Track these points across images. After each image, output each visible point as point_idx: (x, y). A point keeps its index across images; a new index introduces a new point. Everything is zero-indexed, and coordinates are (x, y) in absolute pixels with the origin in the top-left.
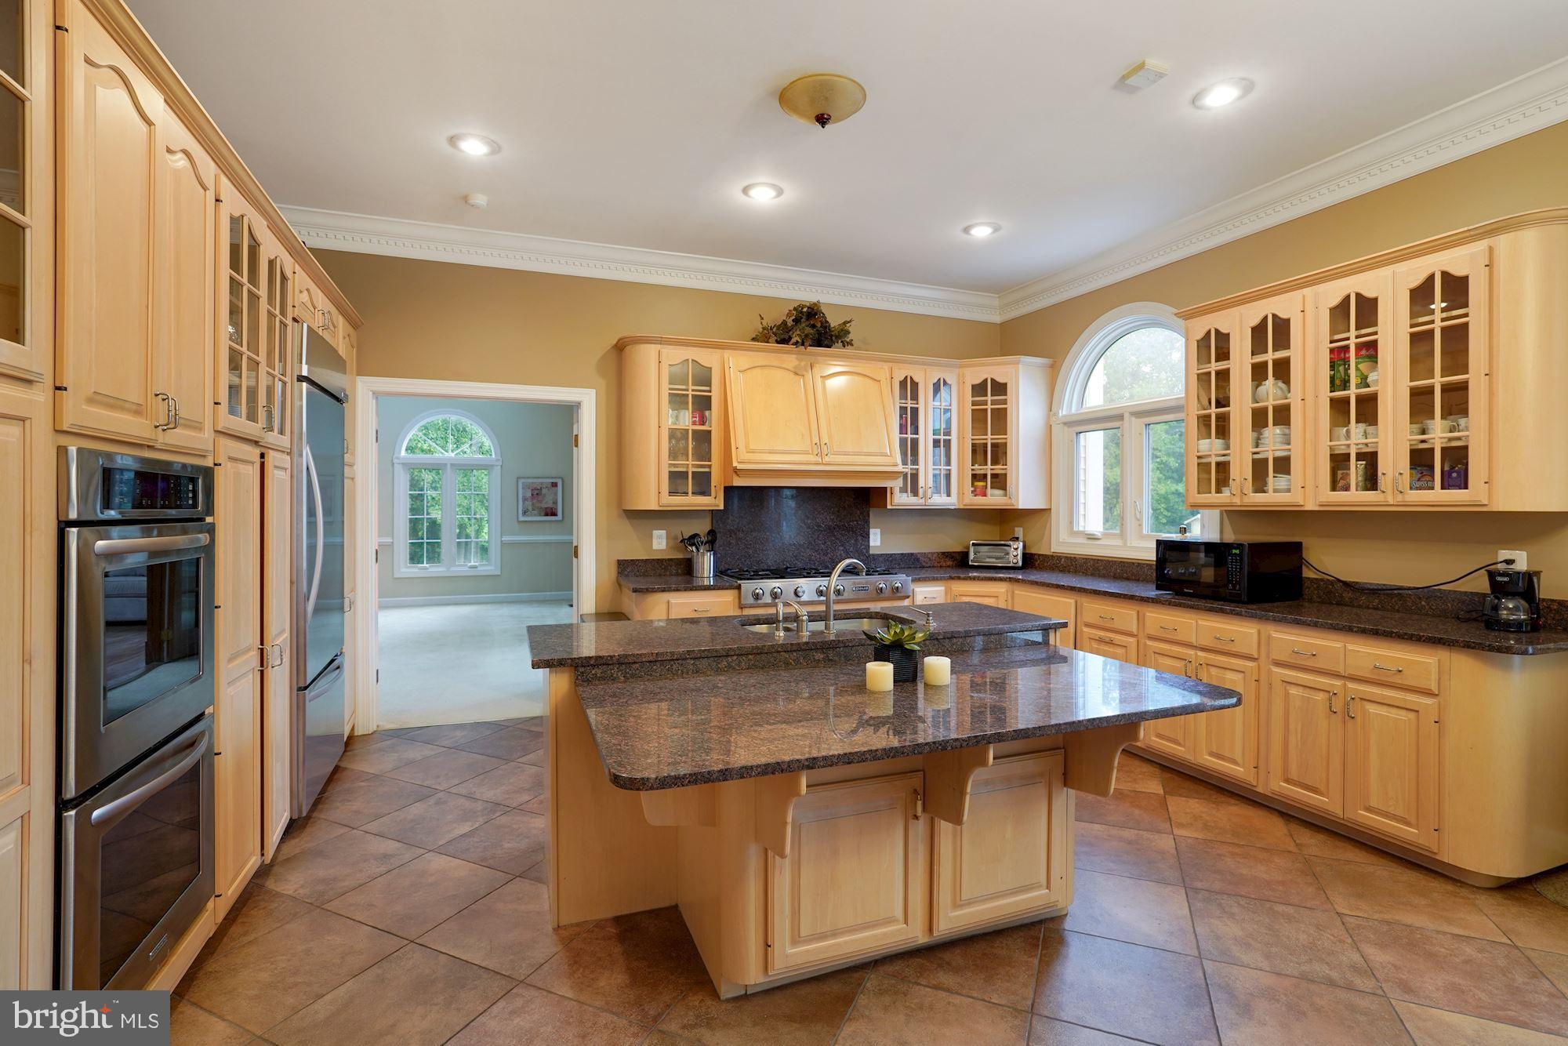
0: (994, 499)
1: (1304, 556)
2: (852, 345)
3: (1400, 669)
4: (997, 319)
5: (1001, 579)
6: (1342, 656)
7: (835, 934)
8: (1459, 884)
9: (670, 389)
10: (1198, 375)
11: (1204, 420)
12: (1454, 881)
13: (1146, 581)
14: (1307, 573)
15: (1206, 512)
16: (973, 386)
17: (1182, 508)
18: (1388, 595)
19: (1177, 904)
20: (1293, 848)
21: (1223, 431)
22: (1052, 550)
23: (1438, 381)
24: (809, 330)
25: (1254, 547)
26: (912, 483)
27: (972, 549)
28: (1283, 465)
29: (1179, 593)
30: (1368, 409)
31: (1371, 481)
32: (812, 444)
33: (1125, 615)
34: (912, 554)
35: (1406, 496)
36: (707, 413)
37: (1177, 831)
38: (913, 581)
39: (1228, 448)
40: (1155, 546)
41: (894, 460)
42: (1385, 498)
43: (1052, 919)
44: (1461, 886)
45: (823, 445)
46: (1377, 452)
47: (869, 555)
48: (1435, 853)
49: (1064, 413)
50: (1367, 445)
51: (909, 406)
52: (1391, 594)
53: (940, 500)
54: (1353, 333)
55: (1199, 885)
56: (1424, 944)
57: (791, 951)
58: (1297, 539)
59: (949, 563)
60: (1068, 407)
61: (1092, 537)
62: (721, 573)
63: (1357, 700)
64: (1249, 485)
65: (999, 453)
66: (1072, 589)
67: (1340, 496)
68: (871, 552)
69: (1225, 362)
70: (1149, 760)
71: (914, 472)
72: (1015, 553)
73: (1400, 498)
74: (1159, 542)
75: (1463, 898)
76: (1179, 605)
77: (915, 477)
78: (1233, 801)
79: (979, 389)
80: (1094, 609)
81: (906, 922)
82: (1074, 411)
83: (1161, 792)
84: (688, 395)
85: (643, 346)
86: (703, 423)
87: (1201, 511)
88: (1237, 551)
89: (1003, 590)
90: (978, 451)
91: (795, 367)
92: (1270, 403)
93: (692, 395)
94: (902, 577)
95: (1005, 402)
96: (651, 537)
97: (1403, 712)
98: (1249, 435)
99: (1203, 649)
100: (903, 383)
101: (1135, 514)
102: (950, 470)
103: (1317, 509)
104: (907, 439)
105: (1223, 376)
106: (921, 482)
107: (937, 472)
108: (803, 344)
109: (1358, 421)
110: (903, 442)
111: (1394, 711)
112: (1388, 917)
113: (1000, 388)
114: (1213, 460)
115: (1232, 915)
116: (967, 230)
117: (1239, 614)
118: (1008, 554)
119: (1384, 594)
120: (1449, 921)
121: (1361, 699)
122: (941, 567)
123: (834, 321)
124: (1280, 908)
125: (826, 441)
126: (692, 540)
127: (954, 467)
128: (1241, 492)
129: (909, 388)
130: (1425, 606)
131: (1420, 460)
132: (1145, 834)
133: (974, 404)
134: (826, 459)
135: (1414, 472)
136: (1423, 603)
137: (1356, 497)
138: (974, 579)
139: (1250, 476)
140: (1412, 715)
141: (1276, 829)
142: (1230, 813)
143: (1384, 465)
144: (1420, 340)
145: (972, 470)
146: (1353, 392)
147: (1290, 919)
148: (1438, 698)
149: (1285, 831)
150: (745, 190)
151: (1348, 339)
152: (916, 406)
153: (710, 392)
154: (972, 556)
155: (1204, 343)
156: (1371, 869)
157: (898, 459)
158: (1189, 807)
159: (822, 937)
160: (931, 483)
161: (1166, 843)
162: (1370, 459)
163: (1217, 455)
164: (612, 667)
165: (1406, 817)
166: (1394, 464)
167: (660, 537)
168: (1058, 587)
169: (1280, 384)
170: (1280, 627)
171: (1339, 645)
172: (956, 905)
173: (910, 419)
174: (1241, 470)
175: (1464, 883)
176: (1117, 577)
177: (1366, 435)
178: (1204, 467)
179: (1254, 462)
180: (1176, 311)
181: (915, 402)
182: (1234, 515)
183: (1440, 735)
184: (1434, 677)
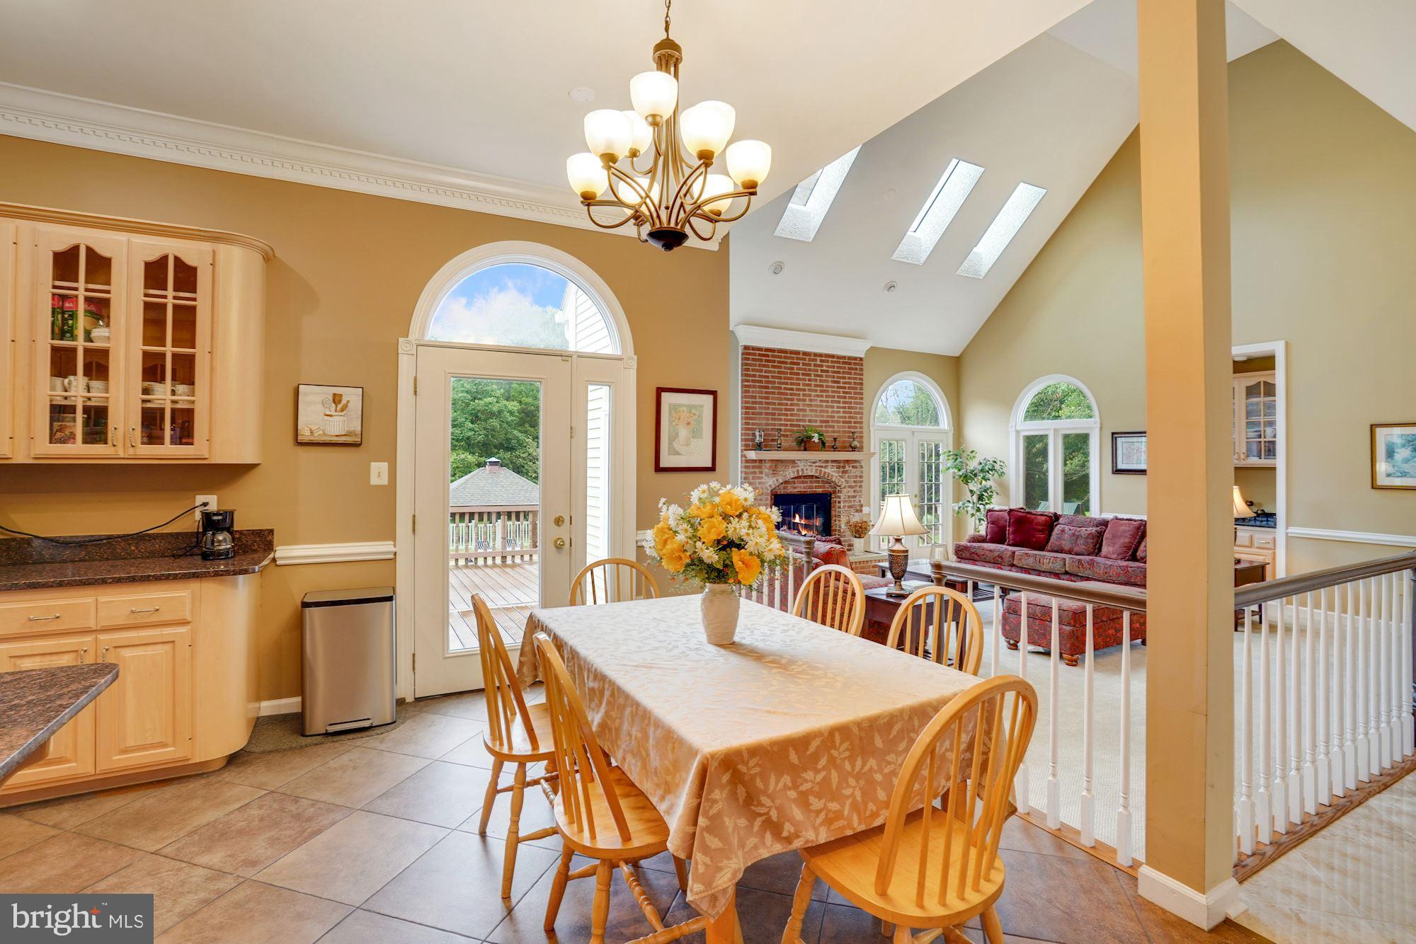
3: (157, 608)
6: (93, 611)
8: (205, 776)
12: (201, 775)
18: (95, 545)
23: (169, 349)
35: (137, 450)
42: (116, 451)
44: (208, 776)
48: (191, 759)
52: (99, 544)
54: (81, 285)
56: (229, 828)
63: (112, 650)
73: (131, 452)
75: (216, 783)
97: (160, 646)
103: (30, 461)
109: (85, 374)
111: (152, 648)
112: (189, 828)
119: (92, 545)
120: (225, 803)
121: (115, 647)
130: (134, 551)
136: (133, 548)
140: (168, 647)
144: (153, 310)
148: (191, 624)
151: (75, 289)
156: (138, 805)
165: (164, 740)
175: (207, 773)
183: (193, 656)
184: (188, 607)
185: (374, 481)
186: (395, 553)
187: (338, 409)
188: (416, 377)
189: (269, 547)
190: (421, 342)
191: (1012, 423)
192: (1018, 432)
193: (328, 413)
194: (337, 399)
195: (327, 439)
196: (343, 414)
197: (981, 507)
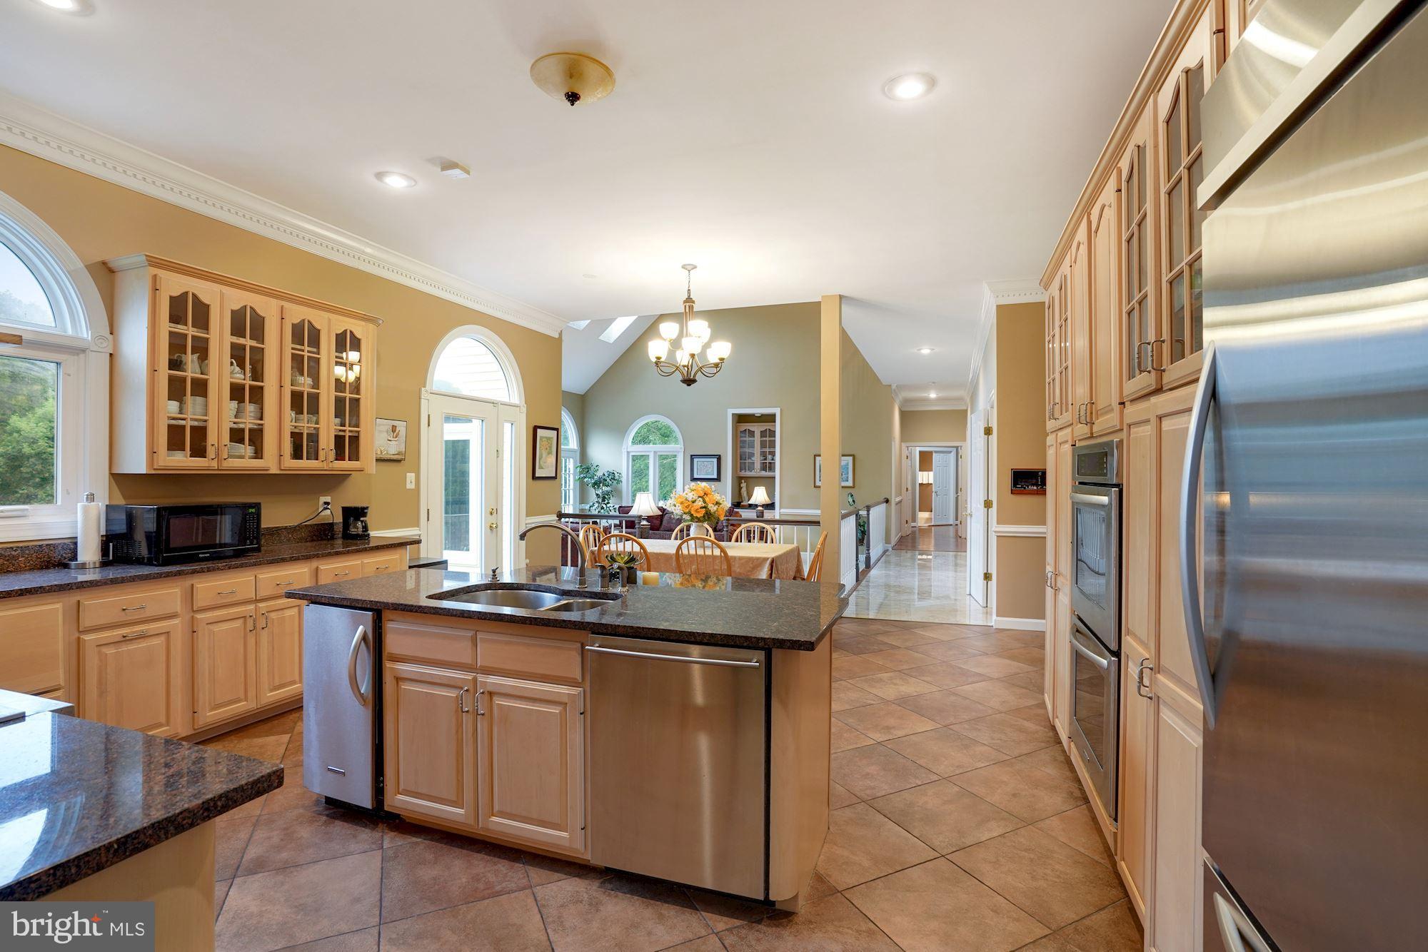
88: (253, 510)
137: (305, 464)
187: (394, 436)
191: (624, 446)
192: (628, 453)
193: (390, 439)
194: (394, 428)
195: (388, 457)
196: (397, 439)
197: (604, 506)
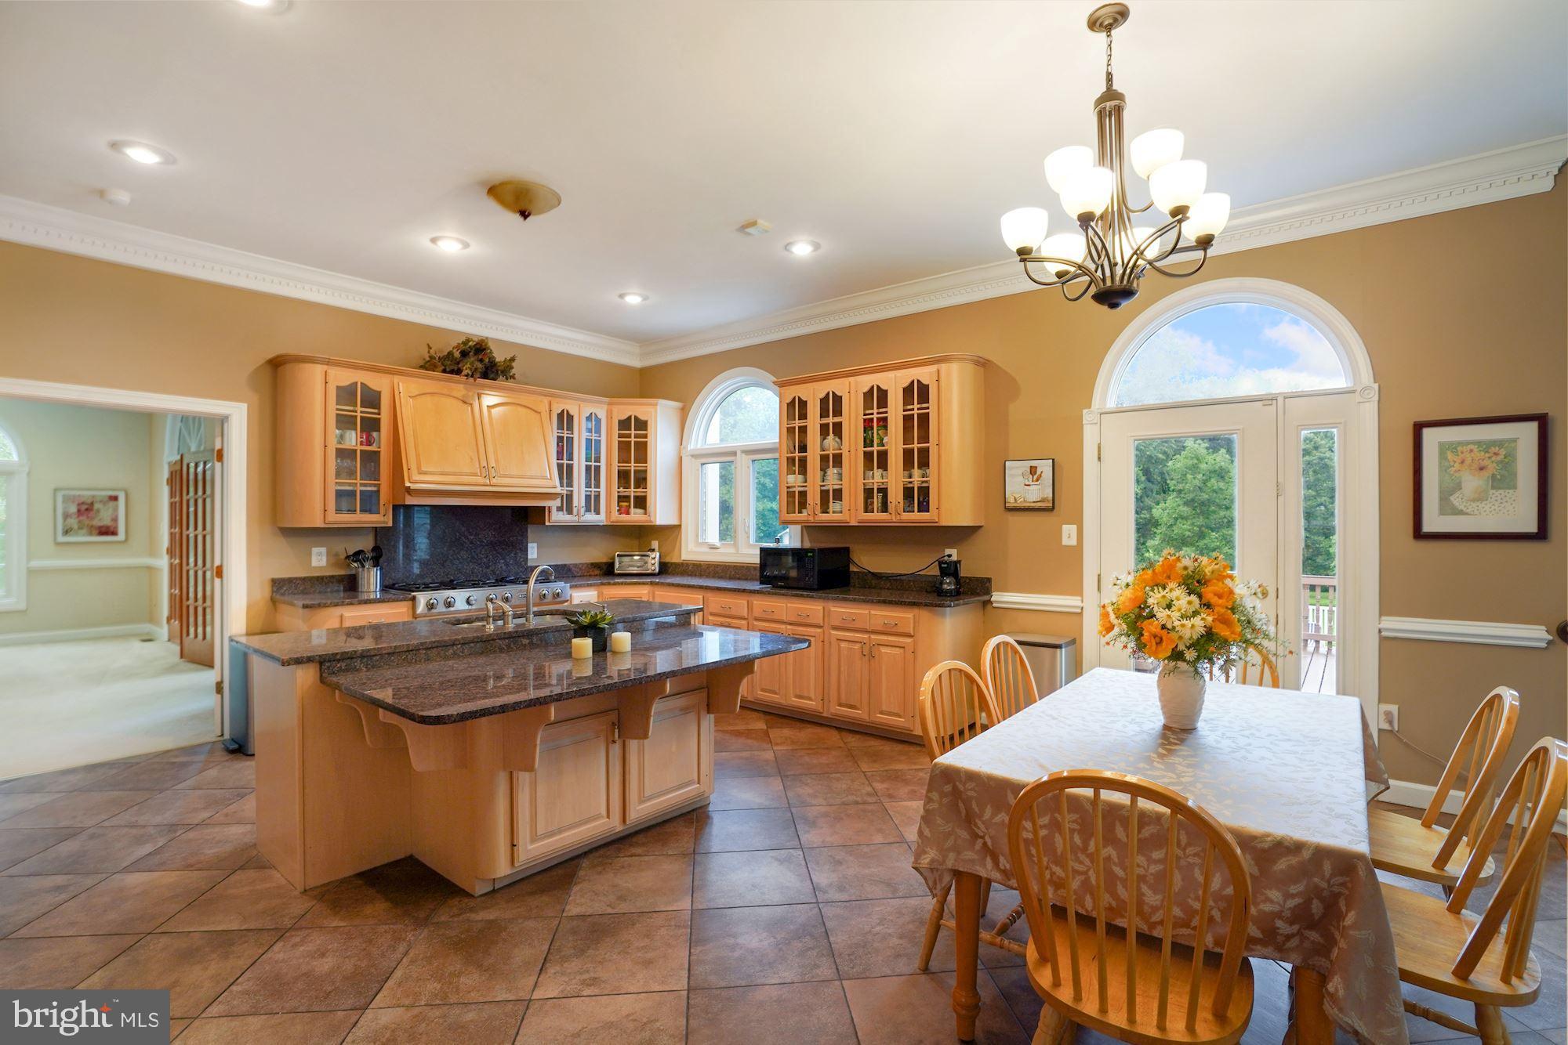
0: (636, 516)
1: (851, 557)
2: (514, 378)
4: (637, 363)
5: (644, 584)
7: (560, 831)
9: (337, 410)
10: (788, 428)
11: (791, 461)
13: (752, 579)
14: (853, 568)
15: (792, 527)
16: (620, 422)
17: (776, 523)
19: (776, 784)
20: (842, 745)
21: (803, 470)
22: (683, 558)
23: (916, 445)
24: (479, 365)
25: (821, 550)
26: (568, 504)
27: (617, 559)
28: (838, 494)
29: (775, 587)
30: (883, 461)
31: (885, 508)
32: (480, 468)
33: (740, 604)
34: (565, 565)
35: (901, 516)
36: (375, 434)
37: (775, 748)
38: (571, 587)
39: (806, 482)
40: (759, 553)
41: (551, 482)
42: (891, 517)
43: (701, 808)
45: (490, 468)
46: (887, 488)
47: (528, 567)
48: (912, 731)
49: (692, 447)
50: (883, 483)
51: (565, 435)
53: (591, 518)
54: (875, 411)
55: (789, 773)
57: (530, 847)
58: (847, 546)
59: (597, 572)
60: (695, 443)
61: (713, 547)
62: (386, 587)
63: (876, 645)
64: (818, 509)
65: (642, 480)
66: (701, 587)
67: (869, 516)
68: (529, 565)
69: (804, 421)
70: (756, 710)
71: (569, 493)
72: (653, 562)
74: (762, 550)
76: (776, 594)
77: (570, 497)
78: (809, 726)
79: (624, 424)
80: (717, 601)
81: (608, 817)
82: (699, 446)
83: (765, 727)
84: (356, 416)
85: (308, 366)
86: (369, 443)
87: (789, 526)
89: (646, 592)
90: (623, 476)
91: (464, 396)
92: (831, 452)
93: (361, 416)
94: (561, 584)
95: (645, 436)
96: (310, 554)
97: (897, 649)
98: (819, 473)
99: (791, 624)
100: (560, 416)
101: (745, 529)
102: (599, 492)
103: (857, 524)
104: (563, 464)
105: (803, 430)
106: (575, 503)
107: (588, 493)
108: (472, 376)
109: (878, 468)
110: (560, 467)
111: (894, 649)
112: (886, 768)
113: (642, 425)
114: (797, 490)
115: (807, 784)
116: (621, 296)
117: (812, 597)
118: (646, 563)
119: (893, 579)
120: (915, 764)
121: (878, 644)
122: (590, 575)
123: (499, 356)
124: (834, 775)
125: (494, 465)
126: (358, 556)
127: (603, 490)
128: (813, 513)
129: (565, 420)
131: (908, 493)
132: (756, 753)
133: (620, 436)
134: (494, 481)
135: (906, 501)
136: (910, 583)
137: (877, 516)
138: (619, 584)
139: (819, 502)
140: (902, 650)
141: (834, 737)
142: (807, 733)
143: (891, 497)
144: (907, 419)
145: (618, 492)
146: (875, 449)
147: (838, 780)
148: (914, 638)
149: (838, 737)
150: (434, 240)
151: (872, 414)
152: (571, 436)
153: (379, 414)
154: (617, 565)
155: (791, 405)
157: (557, 482)
158: (784, 732)
159: (552, 834)
160: (583, 503)
161: (769, 755)
162: (884, 491)
163: (799, 486)
164: (355, 660)
165: (899, 712)
166: (896, 496)
167: (320, 554)
168: (689, 586)
169: (837, 439)
170: (836, 603)
171: (867, 612)
172: (641, 802)
173: (564, 447)
174: (813, 498)
176: (731, 578)
177: (882, 477)
178: (791, 495)
179: (822, 491)
180: (775, 379)
181: (570, 432)
182: (809, 529)
183: (915, 659)
184: (912, 626)
185: (1065, 541)
186: (1082, 608)
187: (1034, 479)
188: (1099, 444)
189: (988, 592)
190: (1104, 411)
193: (1027, 483)
194: (1033, 470)
195: (1027, 505)
196: (1037, 483)
